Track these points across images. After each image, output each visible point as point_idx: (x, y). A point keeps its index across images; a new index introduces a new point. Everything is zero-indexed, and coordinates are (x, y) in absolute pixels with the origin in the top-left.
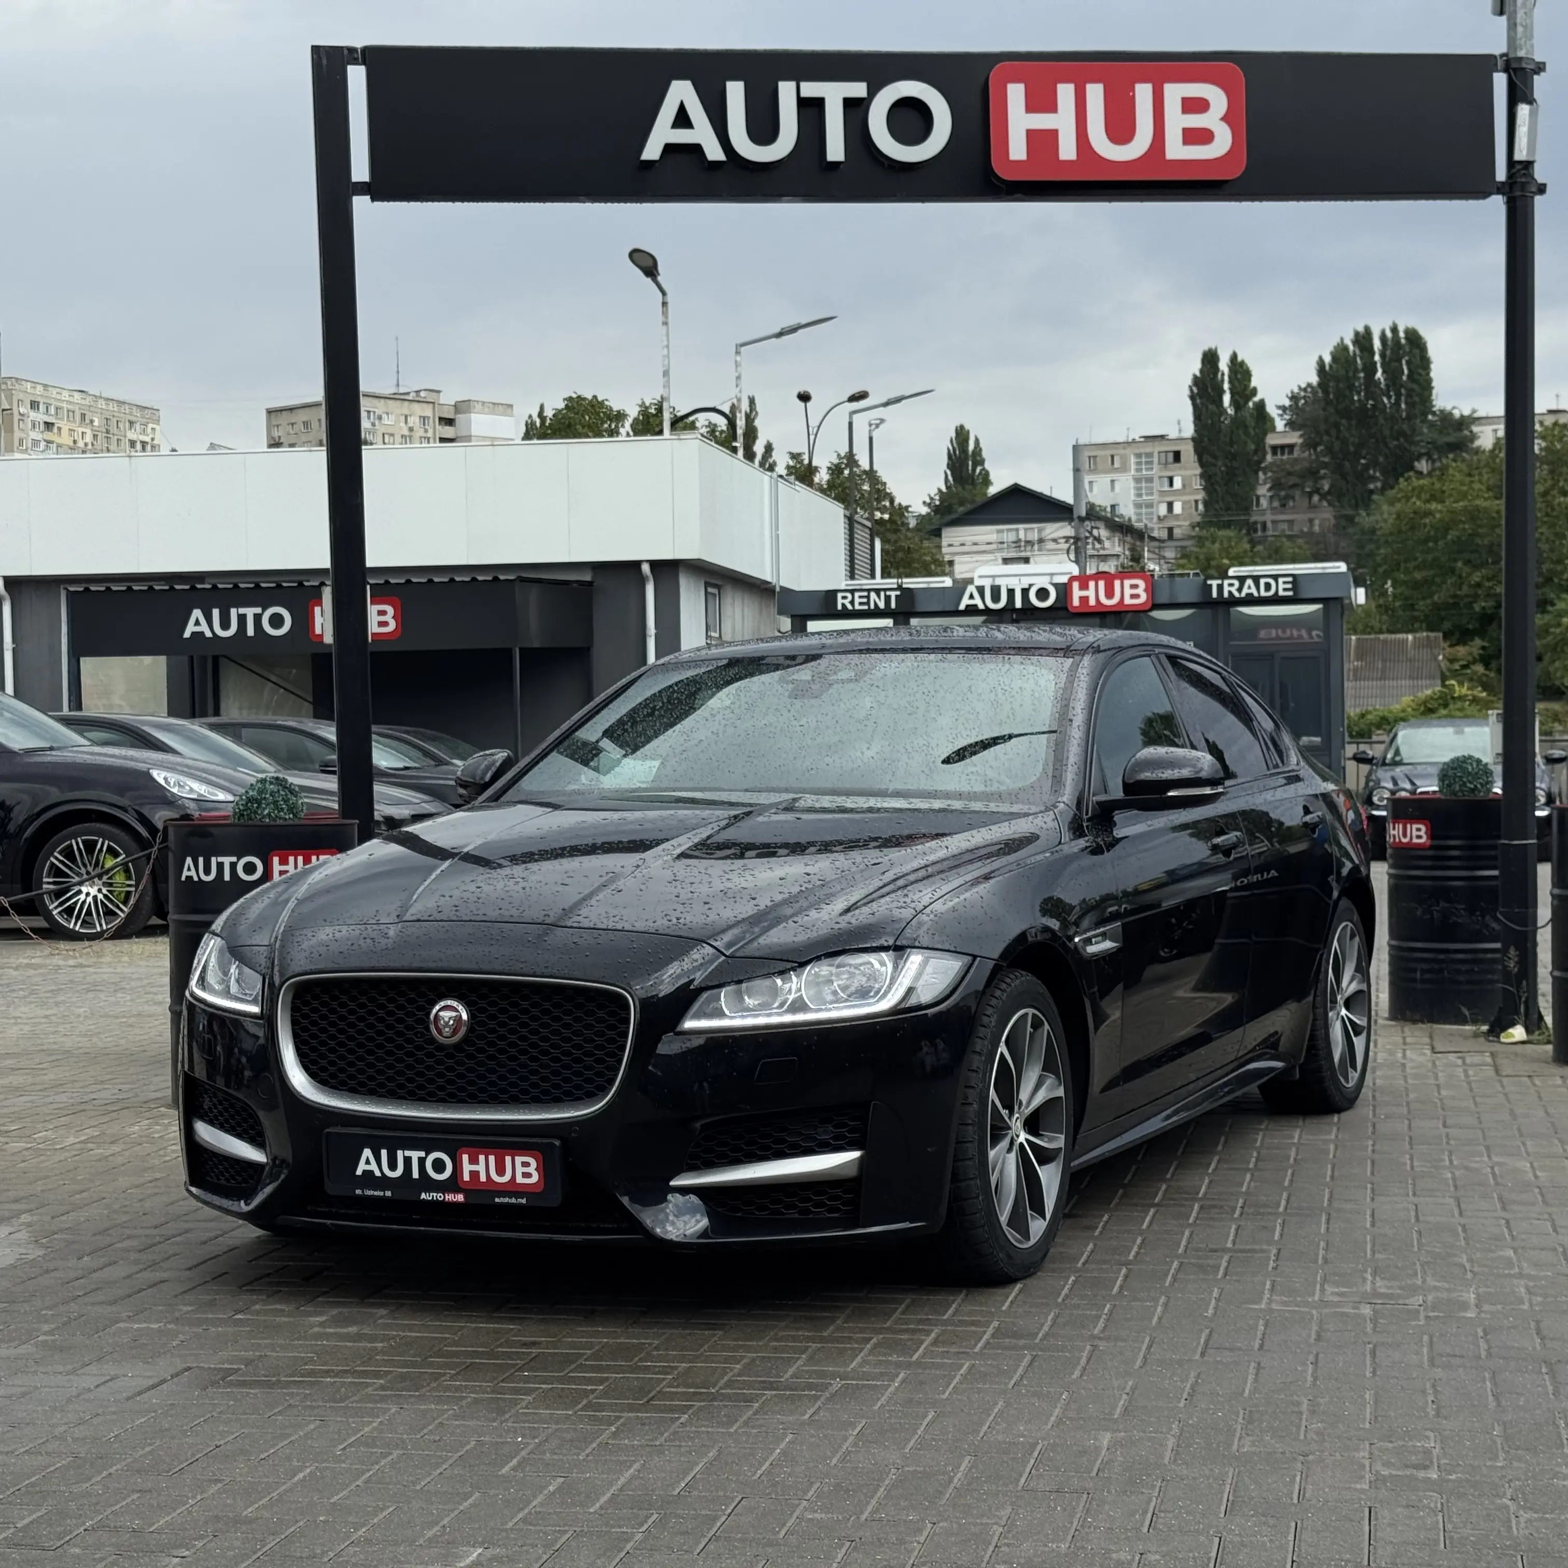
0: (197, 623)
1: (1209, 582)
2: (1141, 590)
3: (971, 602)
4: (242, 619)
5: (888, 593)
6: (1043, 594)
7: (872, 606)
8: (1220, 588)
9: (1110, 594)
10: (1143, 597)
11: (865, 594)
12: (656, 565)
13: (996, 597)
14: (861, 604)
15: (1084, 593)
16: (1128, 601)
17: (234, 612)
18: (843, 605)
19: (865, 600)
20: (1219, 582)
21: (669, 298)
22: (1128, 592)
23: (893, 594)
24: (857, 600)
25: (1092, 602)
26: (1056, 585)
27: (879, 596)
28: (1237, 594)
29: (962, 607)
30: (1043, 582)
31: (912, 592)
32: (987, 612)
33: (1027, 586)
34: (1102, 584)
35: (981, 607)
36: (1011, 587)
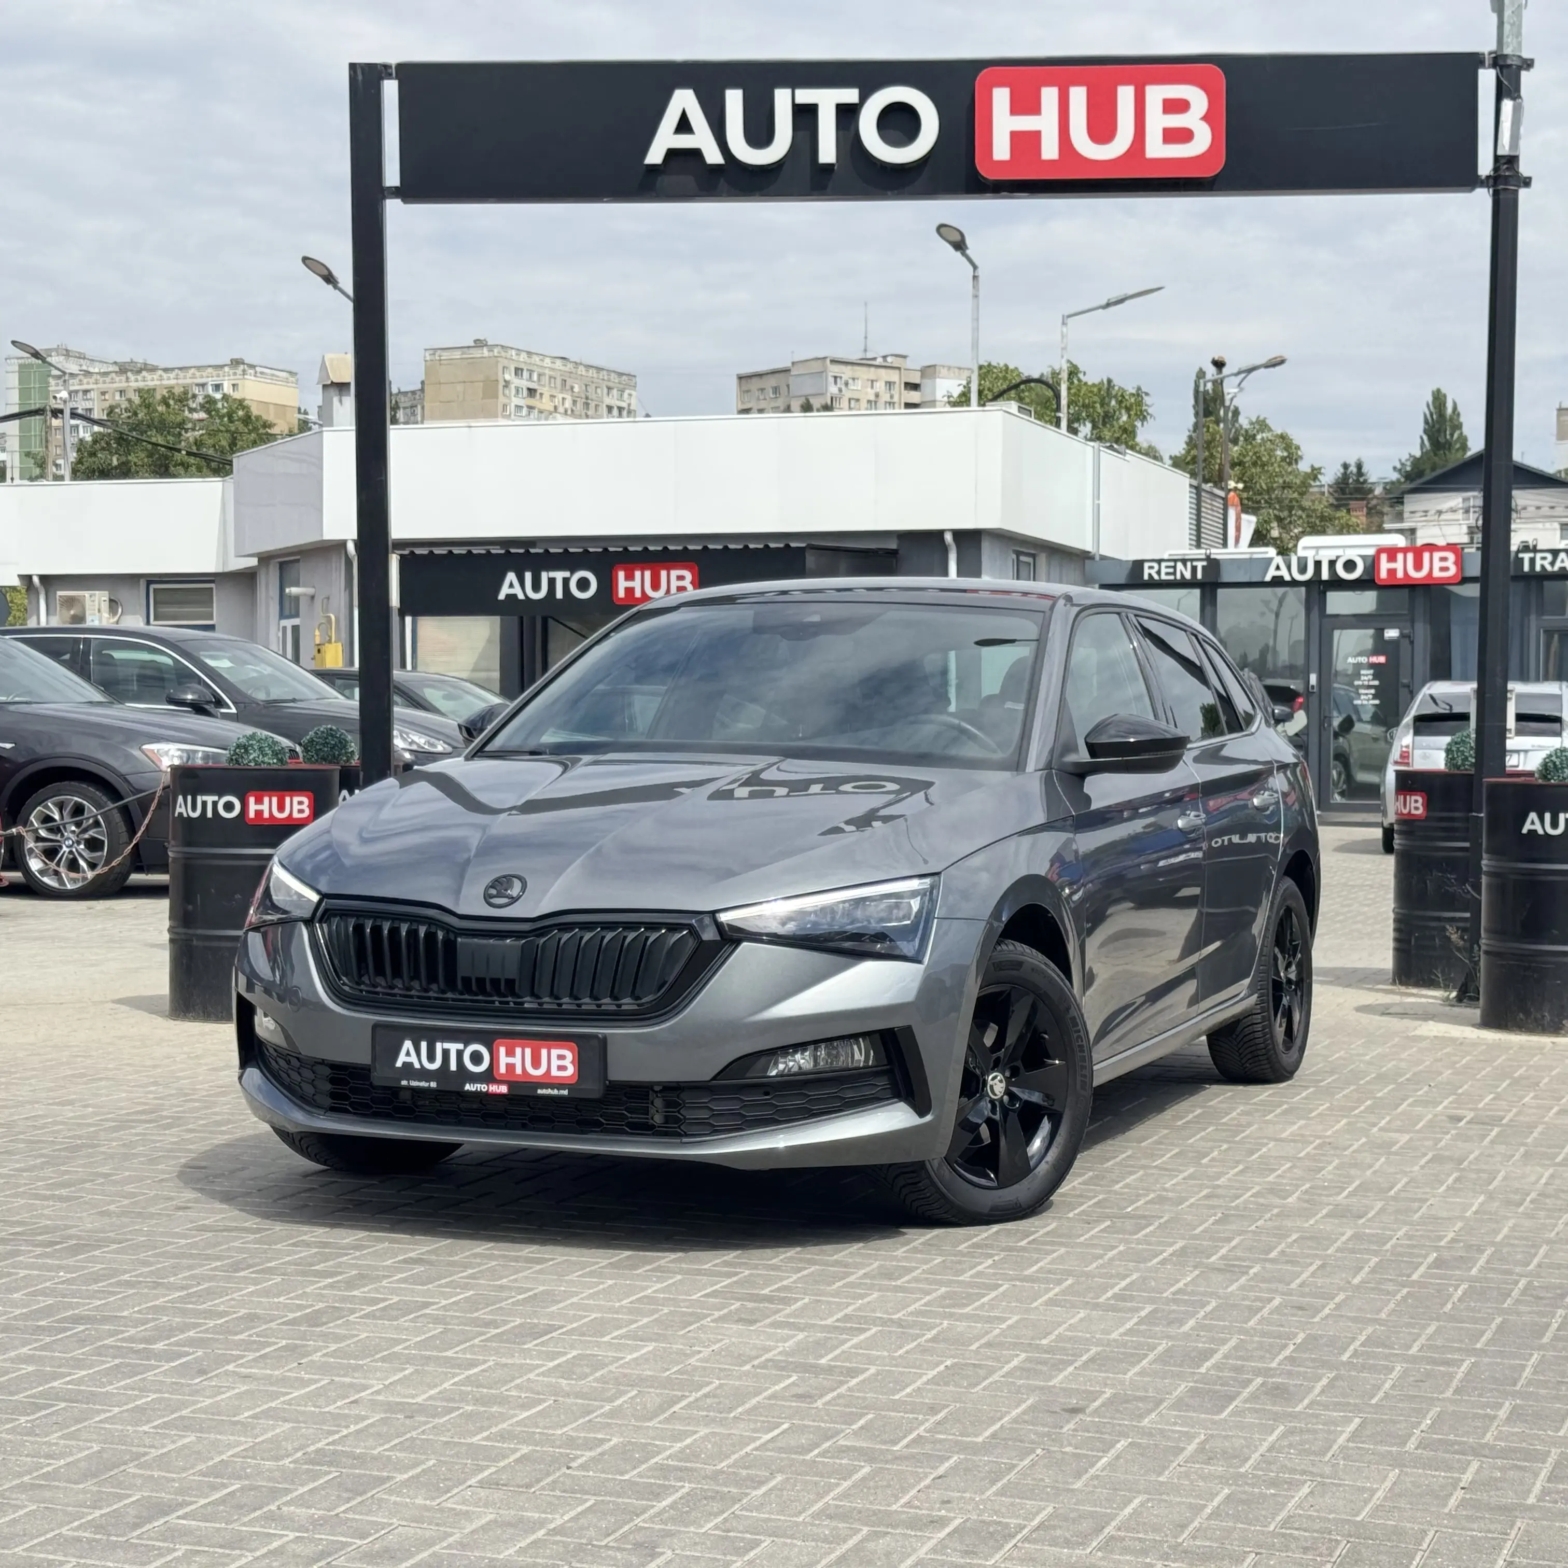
0: (511, 586)
1: (1521, 555)
2: (1450, 563)
3: (1278, 573)
4: (552, 582)
5: (1195, 563)
6: (1350, 565)
7: (1178, 577)
8: (1532, 561)
9: (1418, 566)
10: (1453, 570)
11: (1172, 564)
12: (961, 536)
13: (1303, 569)
14: (1167, 574)
15: (1392, 565)
16: (1437, 574)
17: (544, 576)
18: (1150, 575)
19: (1171, 570)
20: (1532, 555)
21: (980, 272)
22: (1437, 564)
23: (1200, 565)
24: (1163, 570)
25: (1400, 574)
26: (1363, 557)
27: (1185, 566)
28: (1549, 568)
29: (1268, 578)
30: (1352, 554)
31: (1216, 562)
32: (1294, 583)
33: (1334, 558)
34: (1410, 556)
35: (1287, 578)
36: (1317, 558)
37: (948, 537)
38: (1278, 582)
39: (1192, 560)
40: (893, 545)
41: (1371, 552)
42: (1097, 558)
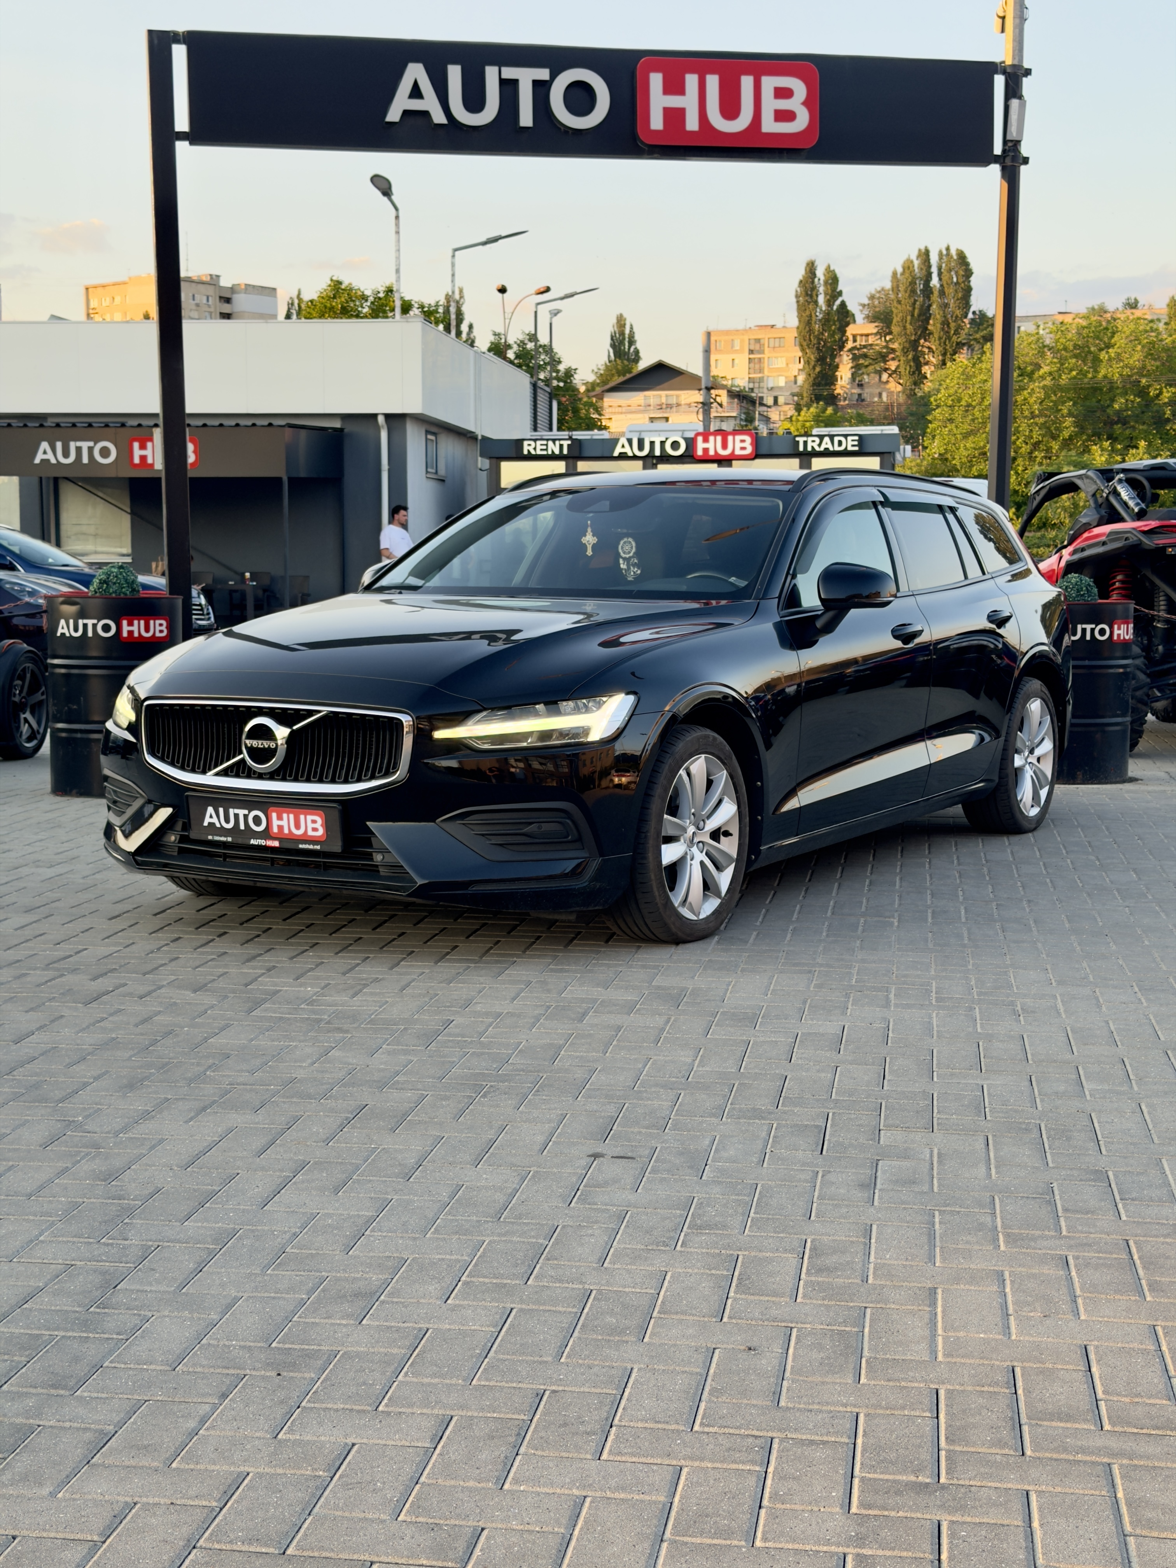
0: (45, 452)
1: (797, 439)
2: (747, 444)
3: (623, 450)
4: (79, 450)
6: (675, 445)
7: (550, 452)
8: (805, 443)
9: (725, 446)
10: (749, 450)
11: (545, 442)
12: (388, 417)
13: (641, 447)
14: (541, 450)
16: (738, 452)
17: (73, 445)
18: (528, 450)
19: (545, 447)
20: (805, 439)
21: (400, 214)
22: (738, 445)
23: (566, 443)
24: (539, 447)
25: (712, 451)
26: (685, 439)
27: (554, 444)
28: (817, 449)
29: (616, 454)
30: (676, 436)
31: (579, 442)
32: (635, 458)
33: (664, 439)
34: (719, 438)
35: (630, 454)
36: (652, 440)
37: (381, 419)
38: (623, 457)
39: (560, 440)
40: (337, 424)
41: (691, 435)
42: (480, 438)
